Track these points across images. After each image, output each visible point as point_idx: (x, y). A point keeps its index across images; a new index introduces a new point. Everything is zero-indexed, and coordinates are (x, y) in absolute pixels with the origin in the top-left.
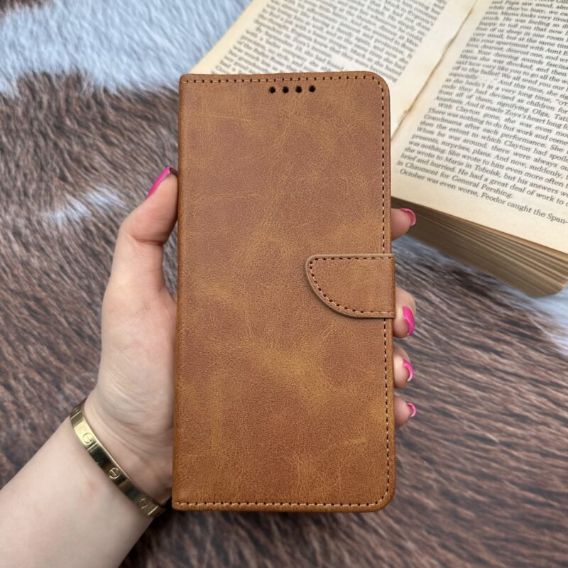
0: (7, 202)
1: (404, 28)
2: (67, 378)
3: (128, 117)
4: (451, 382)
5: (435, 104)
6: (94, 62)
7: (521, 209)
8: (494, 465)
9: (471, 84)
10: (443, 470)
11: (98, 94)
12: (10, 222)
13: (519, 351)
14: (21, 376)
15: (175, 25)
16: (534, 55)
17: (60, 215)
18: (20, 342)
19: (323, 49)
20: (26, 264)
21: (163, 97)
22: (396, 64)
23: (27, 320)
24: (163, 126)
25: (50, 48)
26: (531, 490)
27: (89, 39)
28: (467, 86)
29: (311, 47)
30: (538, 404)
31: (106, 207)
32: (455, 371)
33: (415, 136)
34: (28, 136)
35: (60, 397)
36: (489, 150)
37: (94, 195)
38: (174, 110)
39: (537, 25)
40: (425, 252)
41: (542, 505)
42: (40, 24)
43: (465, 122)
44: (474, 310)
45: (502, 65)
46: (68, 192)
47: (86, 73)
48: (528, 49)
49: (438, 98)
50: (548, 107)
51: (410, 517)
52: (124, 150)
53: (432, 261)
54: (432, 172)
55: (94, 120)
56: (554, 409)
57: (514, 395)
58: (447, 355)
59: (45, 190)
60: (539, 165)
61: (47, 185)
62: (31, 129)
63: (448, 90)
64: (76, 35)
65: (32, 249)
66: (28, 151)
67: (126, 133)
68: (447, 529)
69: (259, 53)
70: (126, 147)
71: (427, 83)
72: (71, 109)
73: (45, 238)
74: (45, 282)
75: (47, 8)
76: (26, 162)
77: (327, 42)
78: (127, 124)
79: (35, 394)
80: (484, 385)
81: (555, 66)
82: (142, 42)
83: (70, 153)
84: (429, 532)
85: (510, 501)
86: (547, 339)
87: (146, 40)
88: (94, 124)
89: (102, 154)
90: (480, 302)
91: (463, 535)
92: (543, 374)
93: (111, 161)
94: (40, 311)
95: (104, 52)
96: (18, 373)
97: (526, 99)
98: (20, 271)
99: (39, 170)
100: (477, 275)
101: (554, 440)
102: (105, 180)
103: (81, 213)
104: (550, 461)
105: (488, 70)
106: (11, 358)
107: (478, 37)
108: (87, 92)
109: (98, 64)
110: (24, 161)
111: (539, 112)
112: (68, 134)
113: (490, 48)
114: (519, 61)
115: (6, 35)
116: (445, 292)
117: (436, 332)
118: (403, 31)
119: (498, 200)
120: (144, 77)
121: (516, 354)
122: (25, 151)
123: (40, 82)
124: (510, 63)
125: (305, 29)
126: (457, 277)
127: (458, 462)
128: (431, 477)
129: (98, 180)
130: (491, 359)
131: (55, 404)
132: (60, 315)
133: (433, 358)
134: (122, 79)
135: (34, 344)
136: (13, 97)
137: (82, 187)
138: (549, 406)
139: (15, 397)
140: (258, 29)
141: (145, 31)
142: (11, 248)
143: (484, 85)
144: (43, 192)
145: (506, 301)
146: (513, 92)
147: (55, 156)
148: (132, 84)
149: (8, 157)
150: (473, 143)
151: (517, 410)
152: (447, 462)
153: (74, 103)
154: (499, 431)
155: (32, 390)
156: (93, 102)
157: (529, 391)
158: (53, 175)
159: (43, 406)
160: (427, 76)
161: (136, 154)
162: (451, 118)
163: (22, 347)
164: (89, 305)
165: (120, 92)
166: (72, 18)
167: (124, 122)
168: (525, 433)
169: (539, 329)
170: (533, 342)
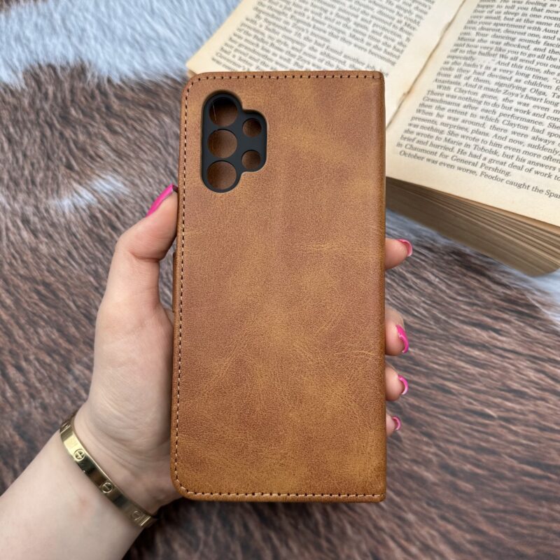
0: (15, 191)
1: (401, 12)
2: (76, 359)
3: (132, 106)
4: (450, 359)
5: (434, 87)
6: (98, 53)
7: (519, 186)
8: (492, 439)
9: (469, 65)
10: (442, 444)
11: (102, 85)
12: (19, 210)
13: (518, 329)
14: (32, 357)
15: (176, 15)
16: (532, 35)
17: (66, 203)
18: (30, 325)
19: (321, 34)
20: (34, 250)
21: (166, 87)
22: (395, 47)
23: (36, 304)
24: (166, 113)
25: (54, 40)
26: (529, 463)
27: (92, 30)
28: (465, 68)
29: (309, 33)
30: (536, 380)
31: (111, 195)
32: (454, 349)
33: (414, 118)
34: (34, 127)
35: (70, 378)
36: (487, 130)
37: (100, 183)
38: (177, 99)
39: (534, 6)
40: (424, 234)
41: (540, 477)
42: (45, 17)
43: (464, 103)
44: (473, 290)
45: (499, 46)
46: (75, 180)
47: (90, 64)
48: (525, 30)
49: (436, 80)
50: (545, 86)
51: (410, 489)
52: (128, 138)
53: (432, 242)
54: (432, 153)
55: (98, 110)
56: (552, 385)
57: (512, 371)
58: (445, 333)
59: (52, 178)
60: (536, 143)
61: (54, 174)
62: (37, 120)
63: (446, 72)
64: (79, 27)
65: (40, 236)
66: (35, 141)
67: (130, 122)
68: (447, 501)
69: (258, 39)
70: (129, 135)
71: (425, 66)
72: (76, 100)
73: (53, 225)
74: (53, 268)
76: (33, 152)
77: (325, 28)
78: (130, 113)
79: (46, 375)
80: (482, 362)
81: (552, 45)
82: (144, 32)
83: (75, 143)
84: (429, 504)
85: (509, 474)
86: (545, 317)
87: (148, 30)
88: (99, 114)
89: (107, 143)
90: (479, 281)
91: (463, 506)
92: (541, 351)
93: (116, 149)
94: (48, 295)
95: (107, 42)
96: (29, 355)
97: (524, 79)
98: (29, 257)
99: (46, 159)
100: (475, 256)
101: (552, 415)
102: (110, 168)
103: (87, 200)
104: (548, 435)
105: (485, 51)
106: (22, 341)
107: (475, 20)
108: (91, 83)
109: (101, 55)
110: (31, 150)
111: (536, 91)
112: (73, 124)
113: (488, 30)
114: (517, 42)
115: (11, 28)
116: (444, 272)
117: (435, 312)
118: (401, 15)
119: (496, 178)
120: (147, 67)
121: (515, 332)
122: (32, 141)
123: (46, 74)
124: (507, 44)
125: (304, 15)
126: (456, 257)
127: (457, 436)
128: (430, 451)
129: (103, 169)
130: (490, 337)
131: (65, 384)
132: (68, 298)
133: (432, 337)
134: (125, 69)
135: (44, 327)
136: (19, 89)
137: (88, 175)
138: (546, 382)
139: (27, 378)
140: (258, 16)
141: (148, 22)
142: (20, 235)
143: (481, 66)
144: (50, 181)
145: (504, 281)
146: (511, 72)
147: (61, 146)
148: (135, 73)
149: (15, 147)
150: (472, 123)
151: (516, 386)
152: (446, 436)
153: (79, 93)
154: (498, 406)
155: (42, 371)
156: (97, 92)
157: (527, 367)
158: (59, 163)
159: (54, 386)
160: (426, 59)
161: (140, 141)
162: (449, 99)
163: (32, 330)
164: (96, 289)
165: (123, 82)
166: (75, 11)
167: (128, 111)
168: (522, 408)
169: (537, 307)
170: (531, 319)
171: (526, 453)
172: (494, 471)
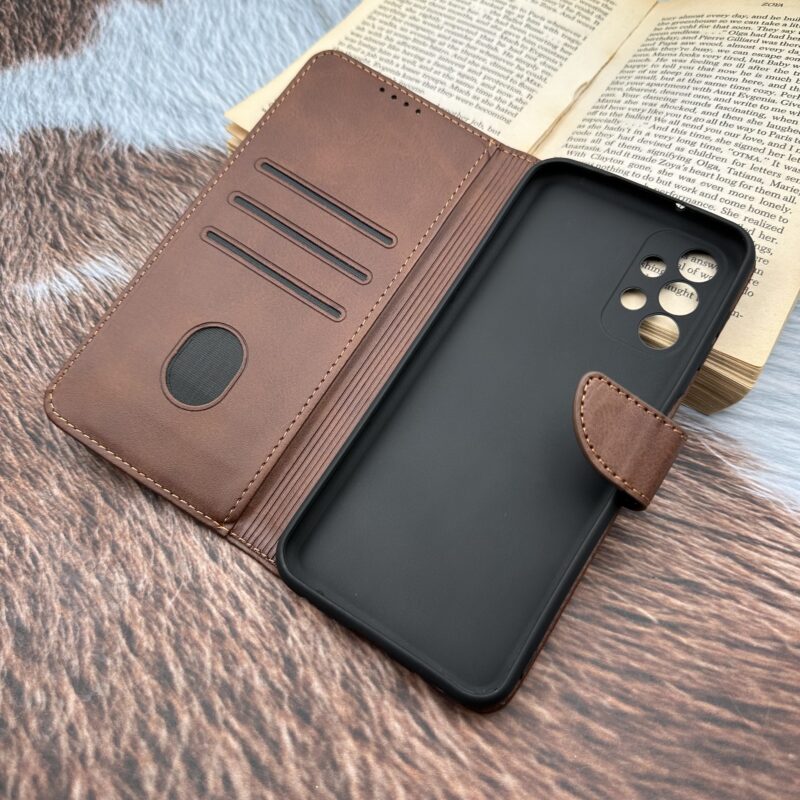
1: (522, 66)
3: (154, 178)
6: (123, 119)
8: (649, 656)
9: (612, 129)
11: (120, 154)
13: (688, 489)
15: (231, 80)
16: (699, 96)
17: (40, 288)
21: (204, 157)
22: (511, 104)
25: (69, 102)
26: (710, 699)
27: (120, 93)
28: (606, 132)
30: (720, 567)
31: (104, 280)
34: (20, 196)
37: (91, 266)
39: (701, 65)
42: (62, 76)
45: (654, 108)
46: (58, 261)
47: (110, 130)
48: (691, 91)
49: (567, 145)
50: (718, 158)
52: (141, 214)
55: (109, 181)
56: (746, 576)
57: (681, 552)
59: (29, 258)
61: (32, 253)
62: (26, 189)
63: (580, 136)
64: (105, 88)
66: (17, 212)
67: (149, 196)
68: (571, 757)
70: (144, 211)
72: (83, 169)
73: (15, 314)
75: (74, 60)
76: (11, 225)
77: (420, 77)
78: (151, 186)
80: (634, 535)
81: (725, 108)
82: (187, 98)
83: (70, 217)
84: (541, 761)
85: (677, 717)
86: (732, 473)
87: (192, 96)
88: (109, 185)
89: (112, 219)
91: (598, 767)
92: (726, 522)
93: (122, 227)
95: (137, 107)
97: (688, 147)
99: (25, 235)
101: (747, 622)
102: (110, 249)
103: (69, 286)
104: (741, 654)
105: (635, 113)
107: (622, 80)
108: (106, 151)
109: (127, 120)
111: (705, 164)
112: (72, 195)
113: (639, 90)
114: (678, 104)
115: (17, 87)
118: (522, 70)
120: (183, 134)
121: (684, 493)
122: (13, 212)
123: (49, 138)
124: (665, 106)
127: (593, 650)
128: (546, 671)
129: (101, 249)
134: (154, 137)
136: (11, 153)
137: (78, 255)
138: (736, 571)
141: (193, 87)
143: (629, 130)
144: (25, 260)
146: (670, 138)
147: (51, 220)
148: (167, 143)
151: (687, 575)
152: (572, 648)
153: (88, 161)
154: (657, 604)
156: (112, 161)
157: (705, 546)
158: (43, 240)
160: (552, 120)
161: (157, 219)
165: (149, 152)
166: (103, 71)
167: (148, 184)
168: (699, 609)
169: (718, 459)
170: (710, 476)
171: (705, 683)
172: (652, 710)
